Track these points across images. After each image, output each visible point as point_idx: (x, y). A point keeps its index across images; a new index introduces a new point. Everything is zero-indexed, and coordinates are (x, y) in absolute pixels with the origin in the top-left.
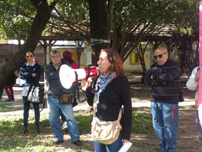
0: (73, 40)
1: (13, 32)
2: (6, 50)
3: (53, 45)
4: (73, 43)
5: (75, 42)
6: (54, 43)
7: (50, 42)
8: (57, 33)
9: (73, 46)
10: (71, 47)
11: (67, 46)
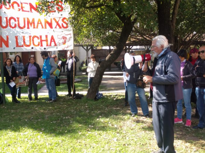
0: (143, 45)
1: (107, 41)
2: (102, 53)
3: (131, 49)
4: (143, 47)
5: (145, 47)
6: (132, 47)
7: (129, 47)
8: (134, 41)
9: (143, 49)
10: (142, 50)
11: (140, 49)
